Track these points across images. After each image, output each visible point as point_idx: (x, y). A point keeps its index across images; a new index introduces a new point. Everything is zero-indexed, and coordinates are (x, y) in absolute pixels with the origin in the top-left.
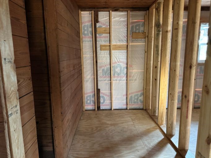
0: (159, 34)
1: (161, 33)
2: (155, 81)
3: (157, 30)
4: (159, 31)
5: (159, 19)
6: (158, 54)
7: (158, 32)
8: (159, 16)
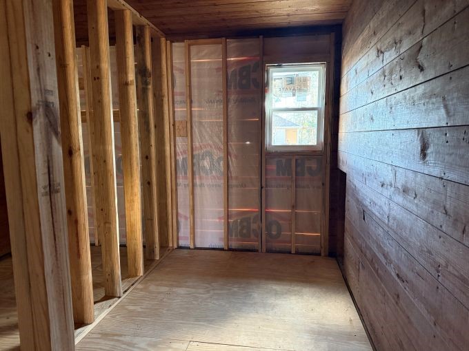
0: (147, 89)
1: (150, 87)
2: (147, 185)
3: (142, 82)
4: (146, 84)
5: (144, 60)
6: (148, 131)
7: (144, 86)
8: (143, 53)
